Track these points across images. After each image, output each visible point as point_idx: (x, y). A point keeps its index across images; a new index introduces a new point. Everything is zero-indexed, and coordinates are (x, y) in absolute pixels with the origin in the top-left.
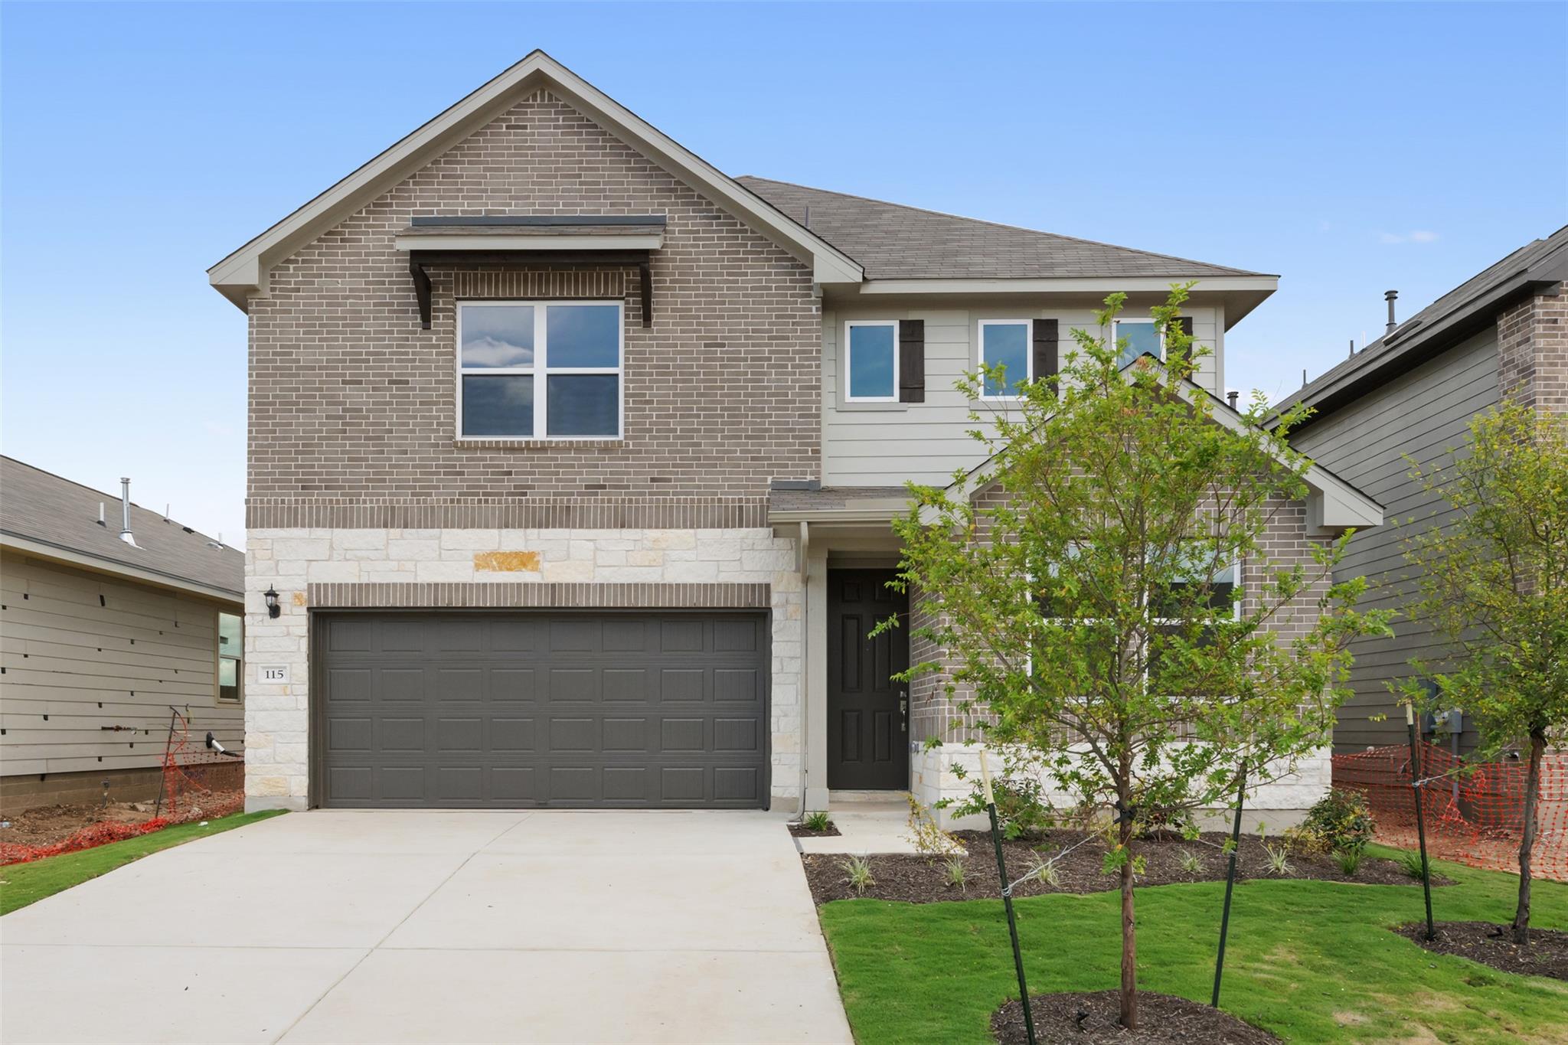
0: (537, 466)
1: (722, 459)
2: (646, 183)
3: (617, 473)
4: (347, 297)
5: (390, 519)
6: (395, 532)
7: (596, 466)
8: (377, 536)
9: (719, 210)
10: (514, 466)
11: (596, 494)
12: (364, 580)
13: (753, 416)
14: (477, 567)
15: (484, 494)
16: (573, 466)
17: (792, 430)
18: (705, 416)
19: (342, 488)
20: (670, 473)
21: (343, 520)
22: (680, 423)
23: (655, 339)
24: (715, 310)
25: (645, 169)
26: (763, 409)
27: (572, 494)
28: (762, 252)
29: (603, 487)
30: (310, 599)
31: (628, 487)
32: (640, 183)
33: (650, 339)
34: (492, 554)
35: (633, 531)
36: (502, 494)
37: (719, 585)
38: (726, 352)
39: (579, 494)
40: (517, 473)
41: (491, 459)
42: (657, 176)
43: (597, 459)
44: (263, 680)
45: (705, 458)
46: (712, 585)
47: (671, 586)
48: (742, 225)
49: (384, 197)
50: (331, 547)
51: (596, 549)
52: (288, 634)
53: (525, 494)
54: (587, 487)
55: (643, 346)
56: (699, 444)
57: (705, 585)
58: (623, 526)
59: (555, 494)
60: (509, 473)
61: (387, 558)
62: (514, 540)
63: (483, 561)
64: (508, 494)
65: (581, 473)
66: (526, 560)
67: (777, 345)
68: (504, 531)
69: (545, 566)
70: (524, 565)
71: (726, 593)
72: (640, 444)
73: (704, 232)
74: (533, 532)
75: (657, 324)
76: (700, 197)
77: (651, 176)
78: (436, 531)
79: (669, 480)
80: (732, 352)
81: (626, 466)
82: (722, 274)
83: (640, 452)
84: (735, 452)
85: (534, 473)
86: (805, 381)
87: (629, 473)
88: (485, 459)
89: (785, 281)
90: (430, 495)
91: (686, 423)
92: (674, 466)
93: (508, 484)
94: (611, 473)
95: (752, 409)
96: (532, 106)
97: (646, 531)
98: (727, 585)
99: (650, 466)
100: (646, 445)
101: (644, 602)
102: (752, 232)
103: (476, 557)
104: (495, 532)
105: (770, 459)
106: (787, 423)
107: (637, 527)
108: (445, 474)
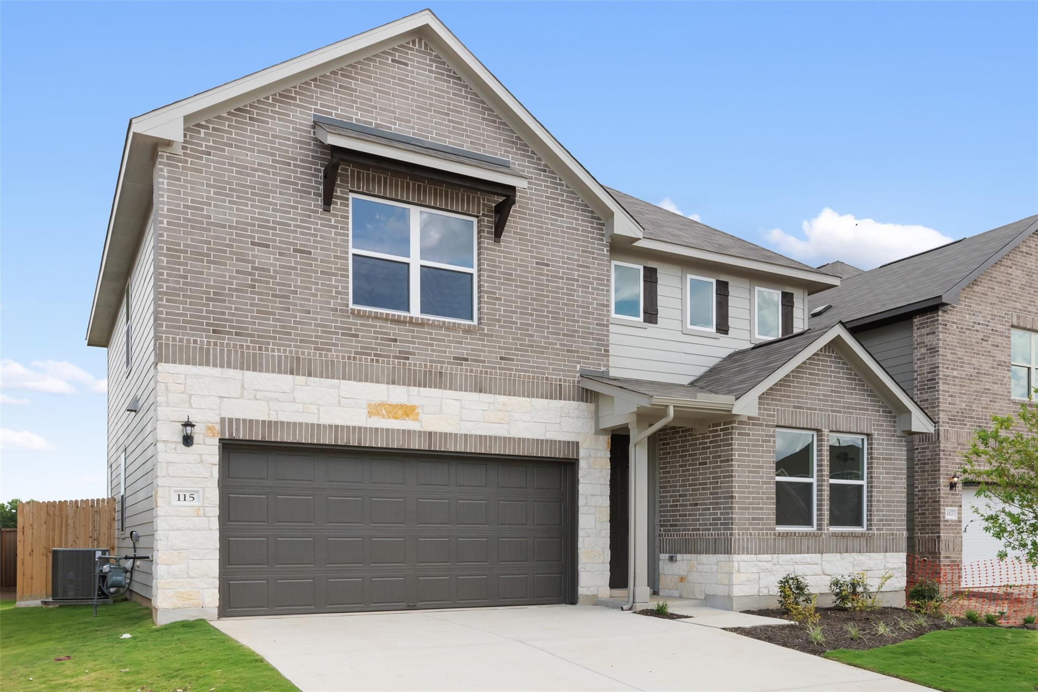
0: (417, 337)
1: (547, 348)
2: (496, 133)
3: (476, 350)
4: (256, 170)
5: (295, 367)
6: (300, 379)
7: (461, 343)
8: (285, 381)
9: (545, 165)
10: (399, 335)
11: (461, 364)
12: (273, 418)
13: (568, 320)
14: (370, 414)
15: (375, 355)
16: (444, 341)
17: (592, 334)
18: (537, 316)
19: (252, 336)
20: (514, 355)
21: (253, 364)
22: (520, 318)
23: (503, 252)
24: (542, 238)
25: (495, 122)
26: (574, 316)
27: (444, 363)
28: (573, 203)
29: (466, 360)
30: (222, 431)
31: (484, 362)
32: (492, 131)
33: (499, 251)
34: (382, 405)
35: (488, 395)
36: (389, 357)
37: (547, 441)
38: (550, 271)
39: (449, 363)
40: (401, 341)
41: (381, 327)
42: (503, 129)
43: (462, 338)
44: (175, 502)
45: (537, 346)
46: (542, 440)
47: (514, 439)
48: (560, 180)
49: (290, 91)
50: (243, 387)
51: (462, 407)
52: (202, 462)
53: (408, 359)
54: (455, 358)
55: (494, 256)
56: (532, 336)
57: (538, 440)
58: (480, 391)
59: (431, 361)
60: (395, 340)
61: (294, 401)
62: (399, 394)
63: (375, 410)
64: (395, 357)
65: (450, 347)
66: (408, 411)
67: (582, 271)
68: (391, 386)
69: (423, 417)
70: (408, 416)
71: (551, 447)
72: (492, 330)
73: (536, 179)
74: (414, 390)
75: (505, 241)
76: (533, 152)
77: (499, 128)
78: (335, 382)
79: (512, 360)
80: (554, 271)
81: (483, 345)
82: (547, 213)
83: (492, 336)
84: (556, 344)
85: (414, 343)
86: (600, 300)
87: (484, 351)
88: (375, 327)
89: (587, 226)
90: (330, 350)
91: (524, 319)
92: (516, 349)
93: (395, 349)
94: (472, 350)
95: (568, 315)
96: (412, 49)
97: (497, 396)
98: (551, 441)
99: (500, 348)
100: (496, 331)
101: (496, 450)
102: (567, 187)
103: (369, 405)
104: (384, 386)
105: (578, 352)
106: (589, 328)
107: (490, 392)
108: (343, 334)
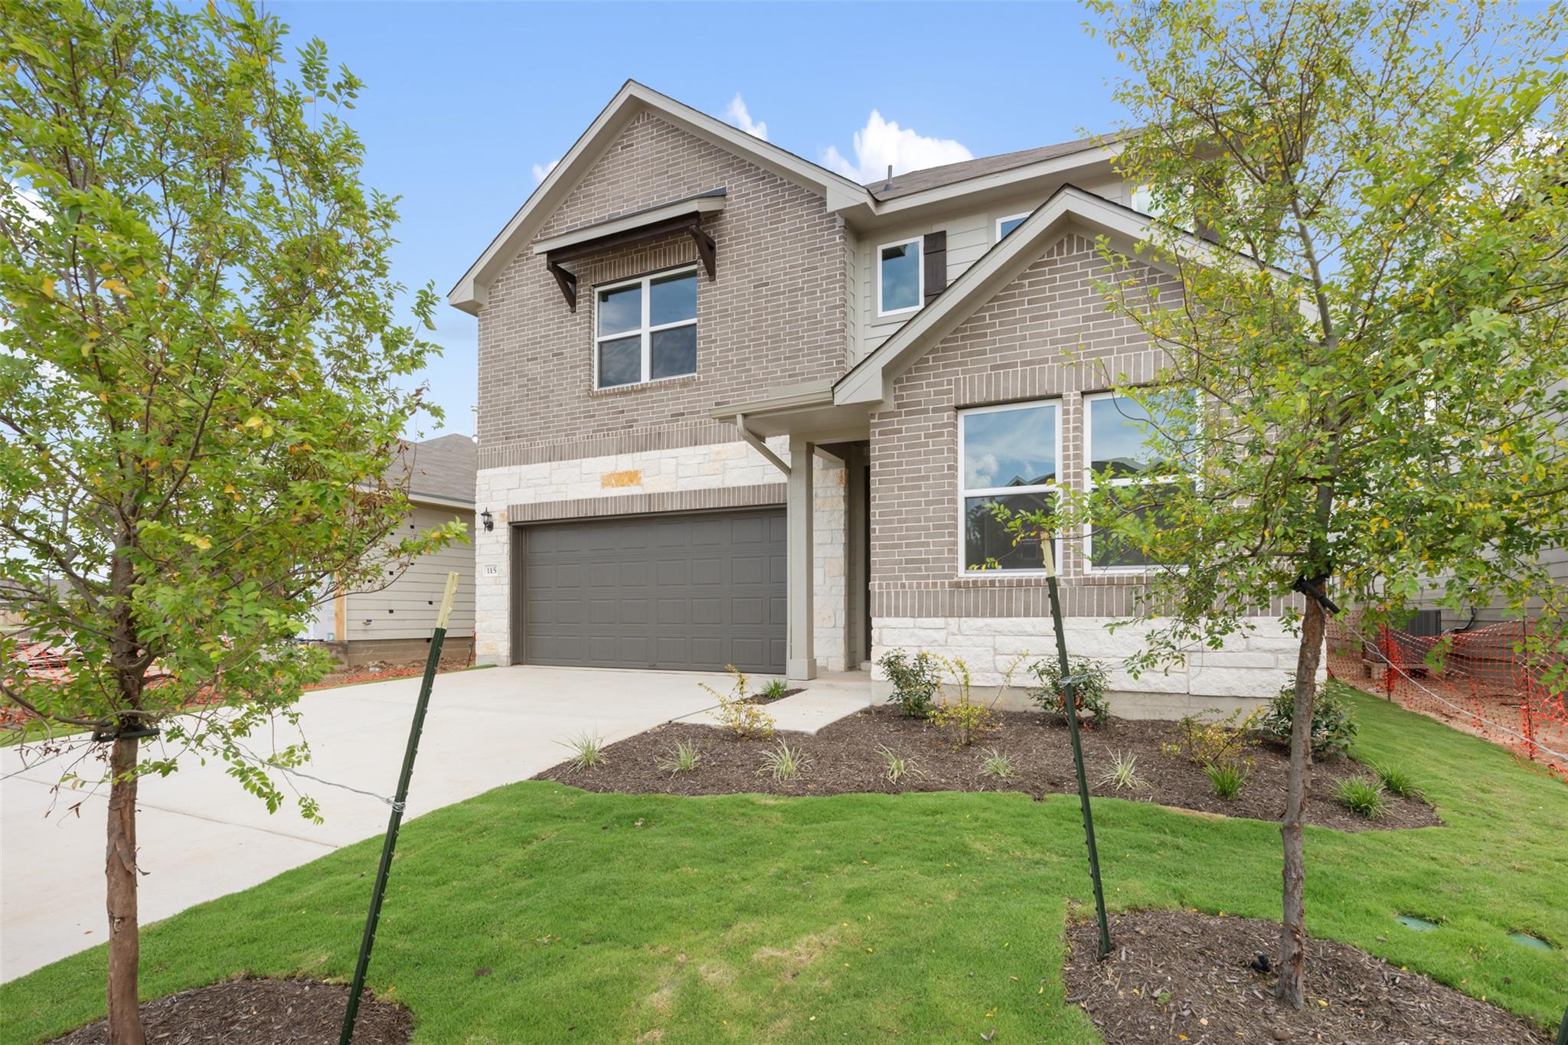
0: (640, 404)
1: (767, 379)
2: (712, 165)
3: (692, 402)
4: (529, 299)
5: (554, 454)
6: (555, 464)
7: (678, 398)
8: (544, 468)
9: (765, 172)
10: (626, 406)
11: (678, 420)
12: (538, 501)
13: (790, 340)
14: (603, 485)
15: (608, 430)
16: (663, 401)
17: (821, 347)
18: (754, 346)
19: (527, 436)
20: (729, 397)
21: (525, 459)
22: (736, 355)
23: (719, 288)
24: (761, 256)
25: (711, 154)
26: (798, 332)
27: (662, 422)
28: (797, 199)
29: (683, 414)
30: (508, 517)
31: (699, 412)
32: (707, 166)
33: (715, 290)
34: (611, 475)
35: (703, 447)
36: (617, 429)
38: (770, 289)
39: (667, 422)
40: (628, 411)
41: (612, 402)
42: (720, 157)
43: (679, 393)
44: (486, 574)
45: (755, 381)
47: (729, 489)
48: (781, 179)
49: (550, 222)
50: (520, 479)
51: (678, 464)
52: (497, 542)
53: (632, 426)
54: (672, 416)
55: (710, 296)
56: (750, 370)
58: (696, 444)
59: (652, 424)
60: (623, 412)
61: (551, 484)
62: (625, 462)
63: (607, 481)
64: (622, 428)
65: (668, 406)
66: (632, 477)
67: (808, 276)
68: (620, 456)
69: (644, 480)
70: (631, 481)
72: (707, 377)
73: (754, 193)
74: (637, 455)
75: (719, 277)
76: (750, 165)
77: (715, 158)
78: (578, 461)
79: (728, 402)
80: (774, 289)
81: (699, 395)
82: (766, 225)
83: (707, 383)
84: (776, 372)
85: (637, 410)
86: (830, 302)
87: (700, 401)
88: (607, 403)
89: (814, 219)
90: (575, 434)
91: (741, 354)
92: (732, 390)
93: (622, 419)
94: (688, 402)
95: (790, 334)
96: (637, 127)
97: (712, 446)
99: (715, 393)
100: (712, 376)
101: (710, 504)
102: (789, 183)
103: (602, 477)
104: (613, 457)
105: (803, 374)
106: (817, 341)
107: (705, 444)
108: (585, 417)
